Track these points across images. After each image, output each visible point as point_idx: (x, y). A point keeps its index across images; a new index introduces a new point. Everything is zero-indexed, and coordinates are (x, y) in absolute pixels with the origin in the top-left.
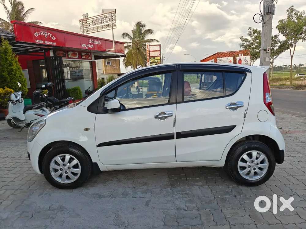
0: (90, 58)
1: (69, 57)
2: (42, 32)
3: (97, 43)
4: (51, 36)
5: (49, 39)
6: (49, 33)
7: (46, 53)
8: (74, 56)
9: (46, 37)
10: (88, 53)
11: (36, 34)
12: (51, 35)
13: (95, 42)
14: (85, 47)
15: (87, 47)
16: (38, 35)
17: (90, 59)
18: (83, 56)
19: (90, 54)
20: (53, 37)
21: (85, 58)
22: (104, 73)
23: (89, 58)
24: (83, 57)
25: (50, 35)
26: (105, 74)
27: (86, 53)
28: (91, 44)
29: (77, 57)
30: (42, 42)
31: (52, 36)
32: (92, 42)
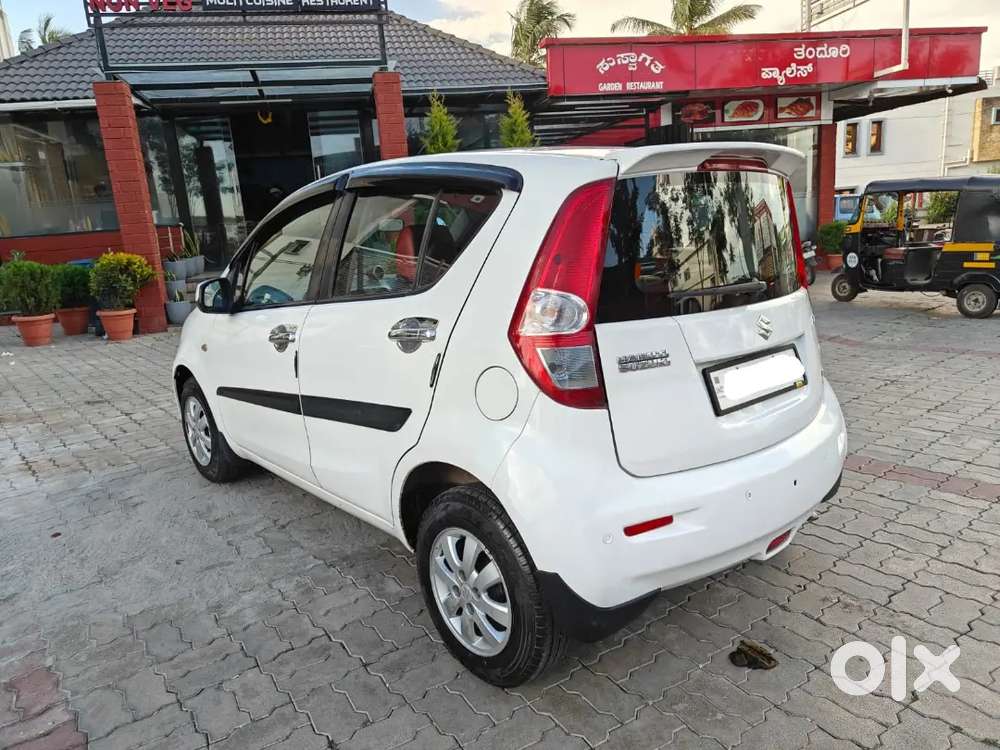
0: (812, 113)
1: (727, 119)
2: (622, 56)
3: (834, 52)
4: (647, 64)
5: (643, 73)
6: (644, 55)
7: (651, 116)
8: (743, 115)
9: (630, 69)
10: (805, 97)
11: (603, 67)
12: (649, 59)
13: (822, 52)
14: (776, 80)
15: (782, 78)
16: (606, 68)
17: (811, 119)
18: (783, 109)
19: (813, 100)
20: (656, 66)
21: (788, 116)
22: (975, 160)
23: (808, 115)
24: (780, 116)
25: (645, 60)
26: (978, 162)
27: (795, 99)
28: (804, 62)
29: (756, 117)
30: (616, 87)
31: (652, 62)
32: (811, 53)
